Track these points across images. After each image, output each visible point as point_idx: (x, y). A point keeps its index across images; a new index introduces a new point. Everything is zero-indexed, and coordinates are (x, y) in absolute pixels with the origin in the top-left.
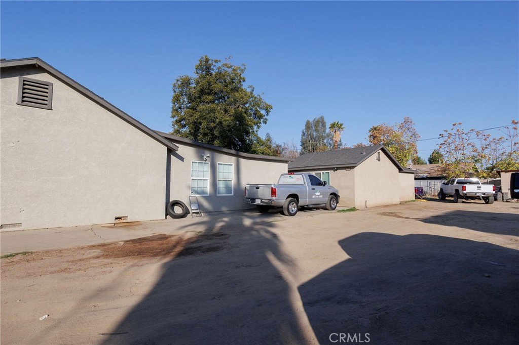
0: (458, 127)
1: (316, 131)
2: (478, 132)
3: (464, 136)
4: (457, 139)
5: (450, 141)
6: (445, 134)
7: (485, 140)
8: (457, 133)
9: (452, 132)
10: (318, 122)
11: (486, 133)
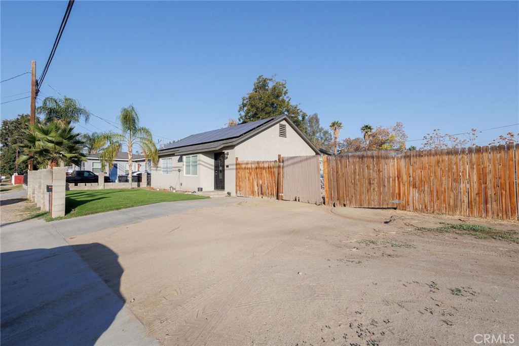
0: (437, 132)
1: (311, 126)
2: (450, 136)
3: (441, 139)
4: (436, 141)
5: (431, 142)
6: (428, 137)
7: (455, 141)
8: (436, 136)
9: (433, 136)
10: (312, 118)
11: (455, 137)
